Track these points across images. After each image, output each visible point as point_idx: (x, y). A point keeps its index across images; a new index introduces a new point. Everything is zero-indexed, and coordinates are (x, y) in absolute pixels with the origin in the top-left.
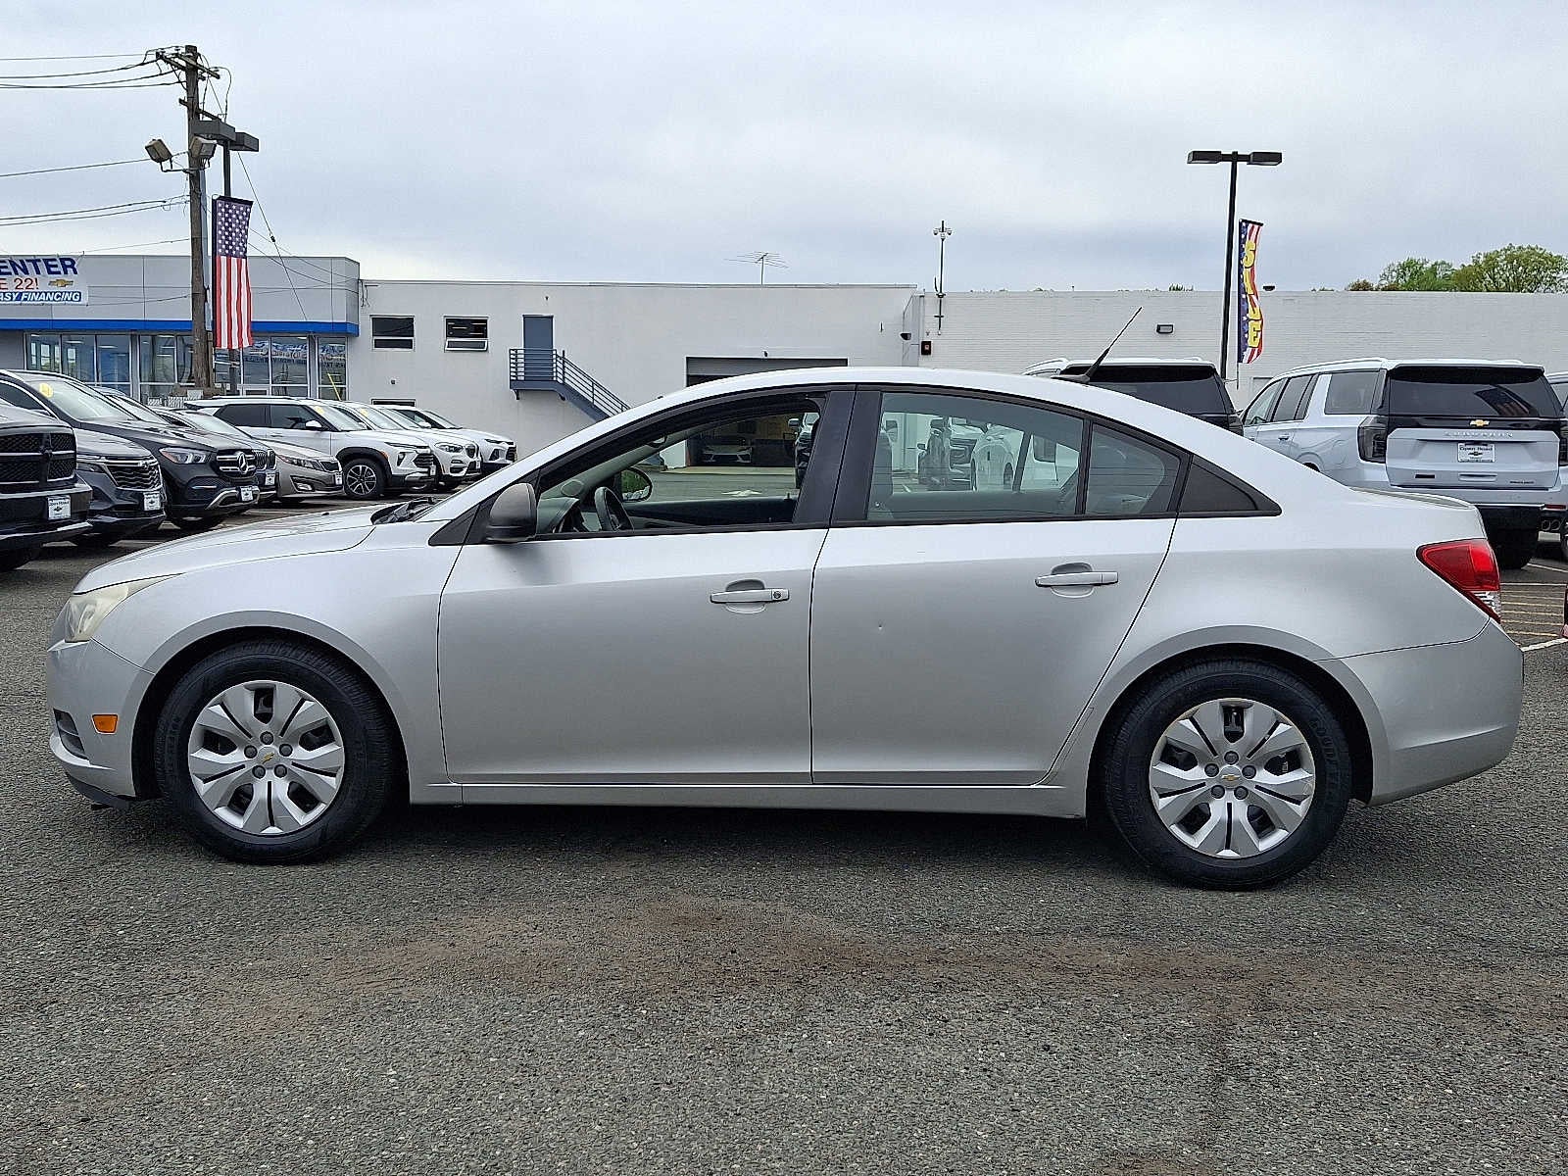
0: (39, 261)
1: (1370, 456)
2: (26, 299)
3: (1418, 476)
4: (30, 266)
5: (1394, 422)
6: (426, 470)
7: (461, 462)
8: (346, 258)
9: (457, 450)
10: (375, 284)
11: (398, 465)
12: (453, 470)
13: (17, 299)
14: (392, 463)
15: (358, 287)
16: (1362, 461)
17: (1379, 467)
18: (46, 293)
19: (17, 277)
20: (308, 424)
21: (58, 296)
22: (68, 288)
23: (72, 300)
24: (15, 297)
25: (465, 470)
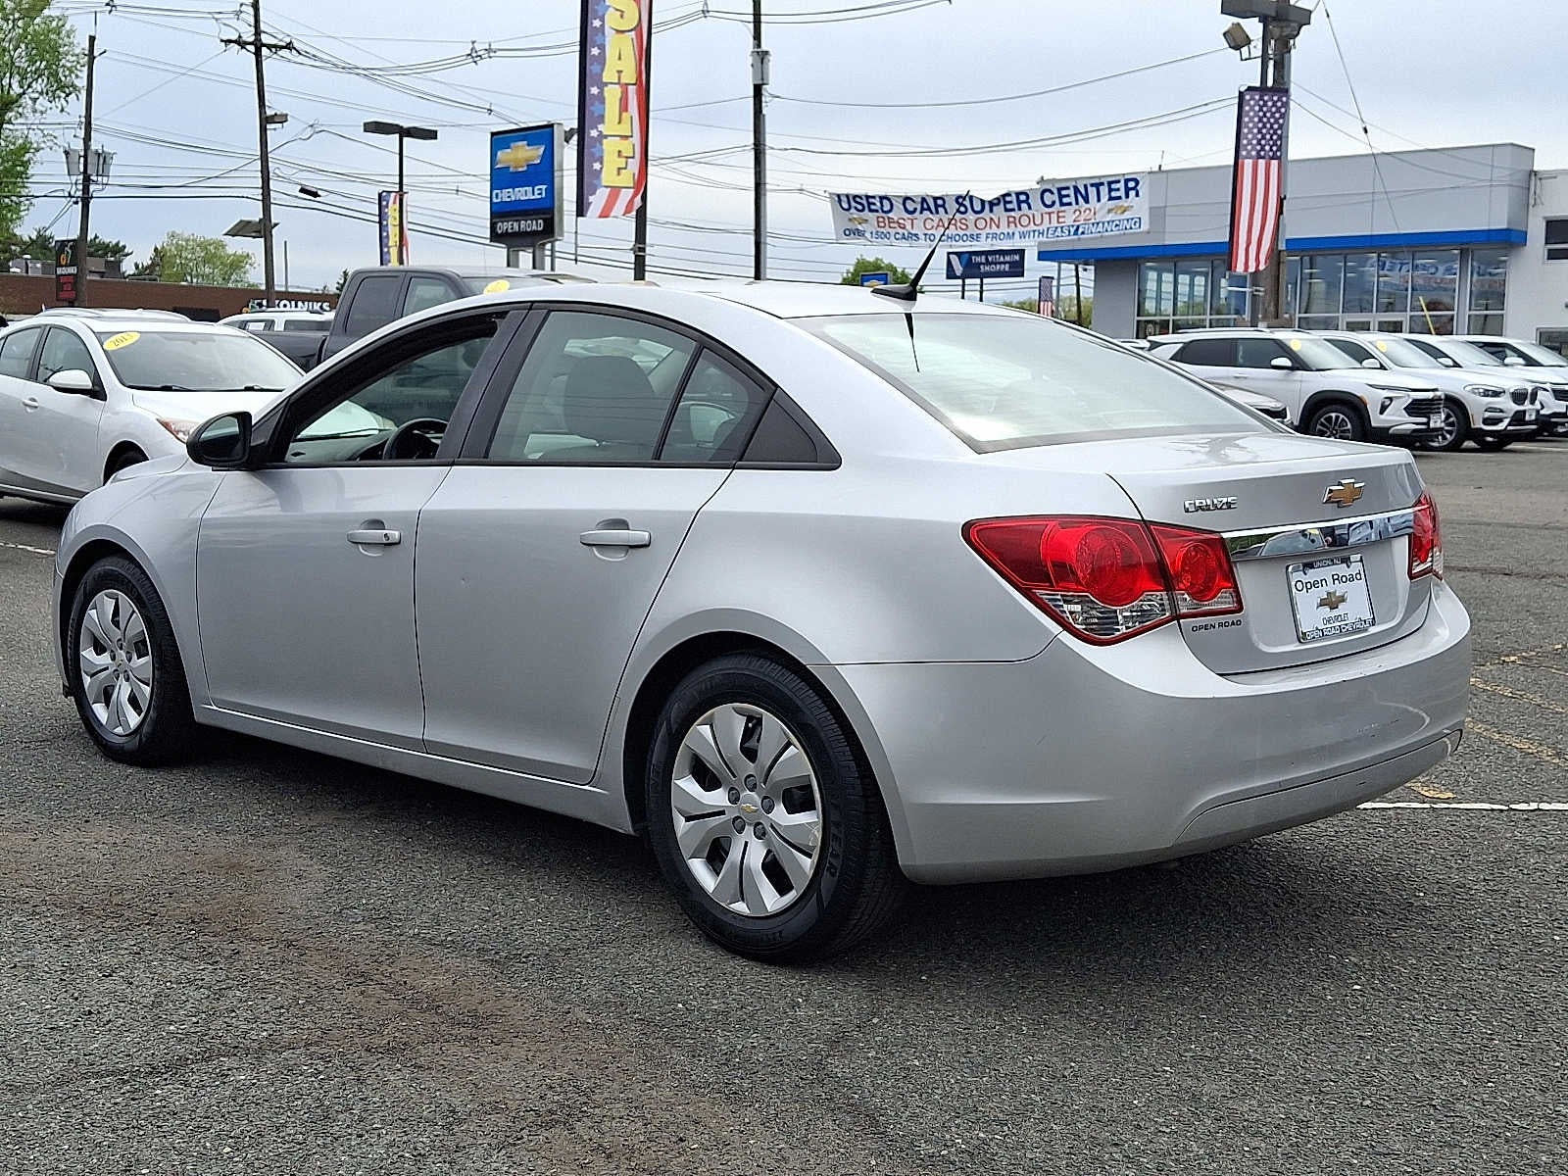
0: (1102, 184)
2: (1083, 233)
4: (1092, 191)
6: (1424, 420)
7: (1501, 411)
8: (1512, 144)
9: (1496, 394)
10: (1553, 175)
11: (1382, 413)
12: (1486, 421)
13: (1076, 233)
14: (1373, 410)
15: (1529, 182)
18: (1103, 223)
19: (1077, 207)
20: (1275, 362)
21: (1117, 225)
22: (1127, 215)
23: (1131, 228)
24: (1072, 230)
25: (1507, 421)
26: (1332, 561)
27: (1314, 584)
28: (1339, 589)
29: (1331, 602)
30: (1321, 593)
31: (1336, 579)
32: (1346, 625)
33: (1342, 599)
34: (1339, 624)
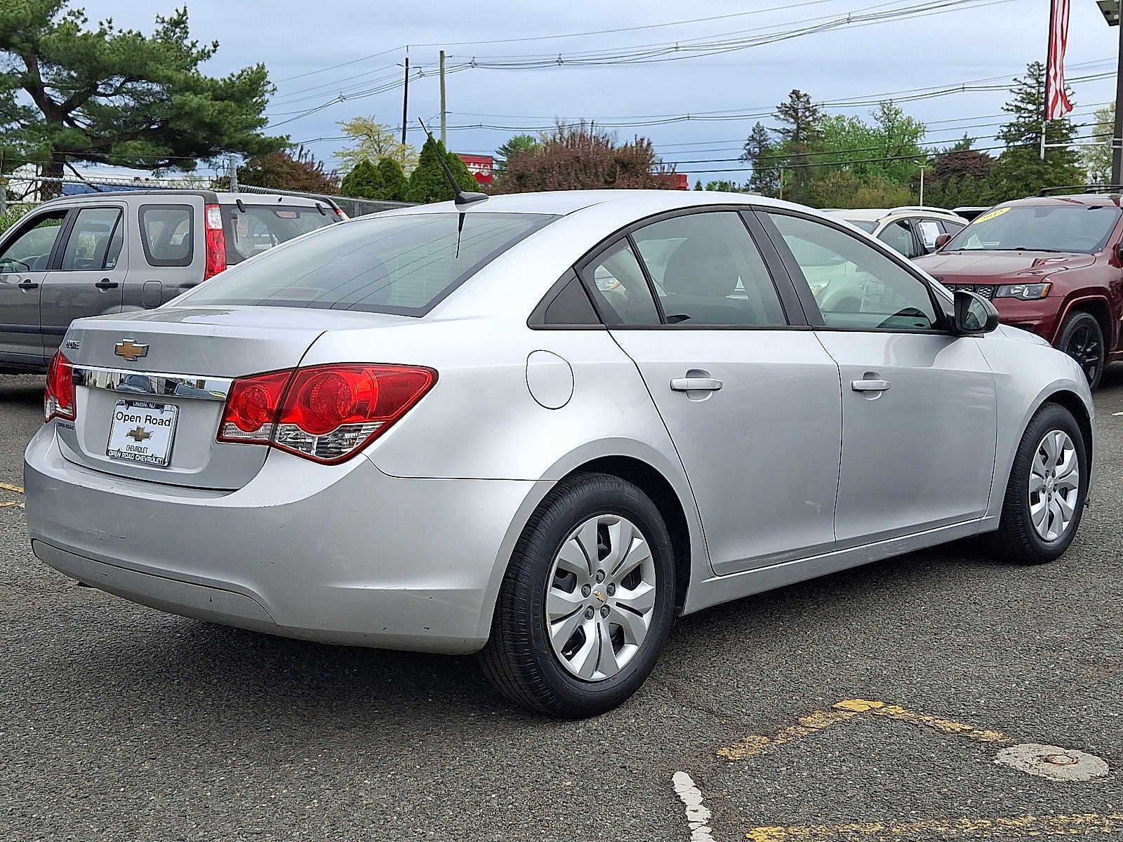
26: (148, 404)
27: (131, 419)
28: (148, 427)
29: (138, 435)
30: (133, 426)
31: (149, 419)
32: (140, 456)
33: (147, 436)
34: (136, 453)
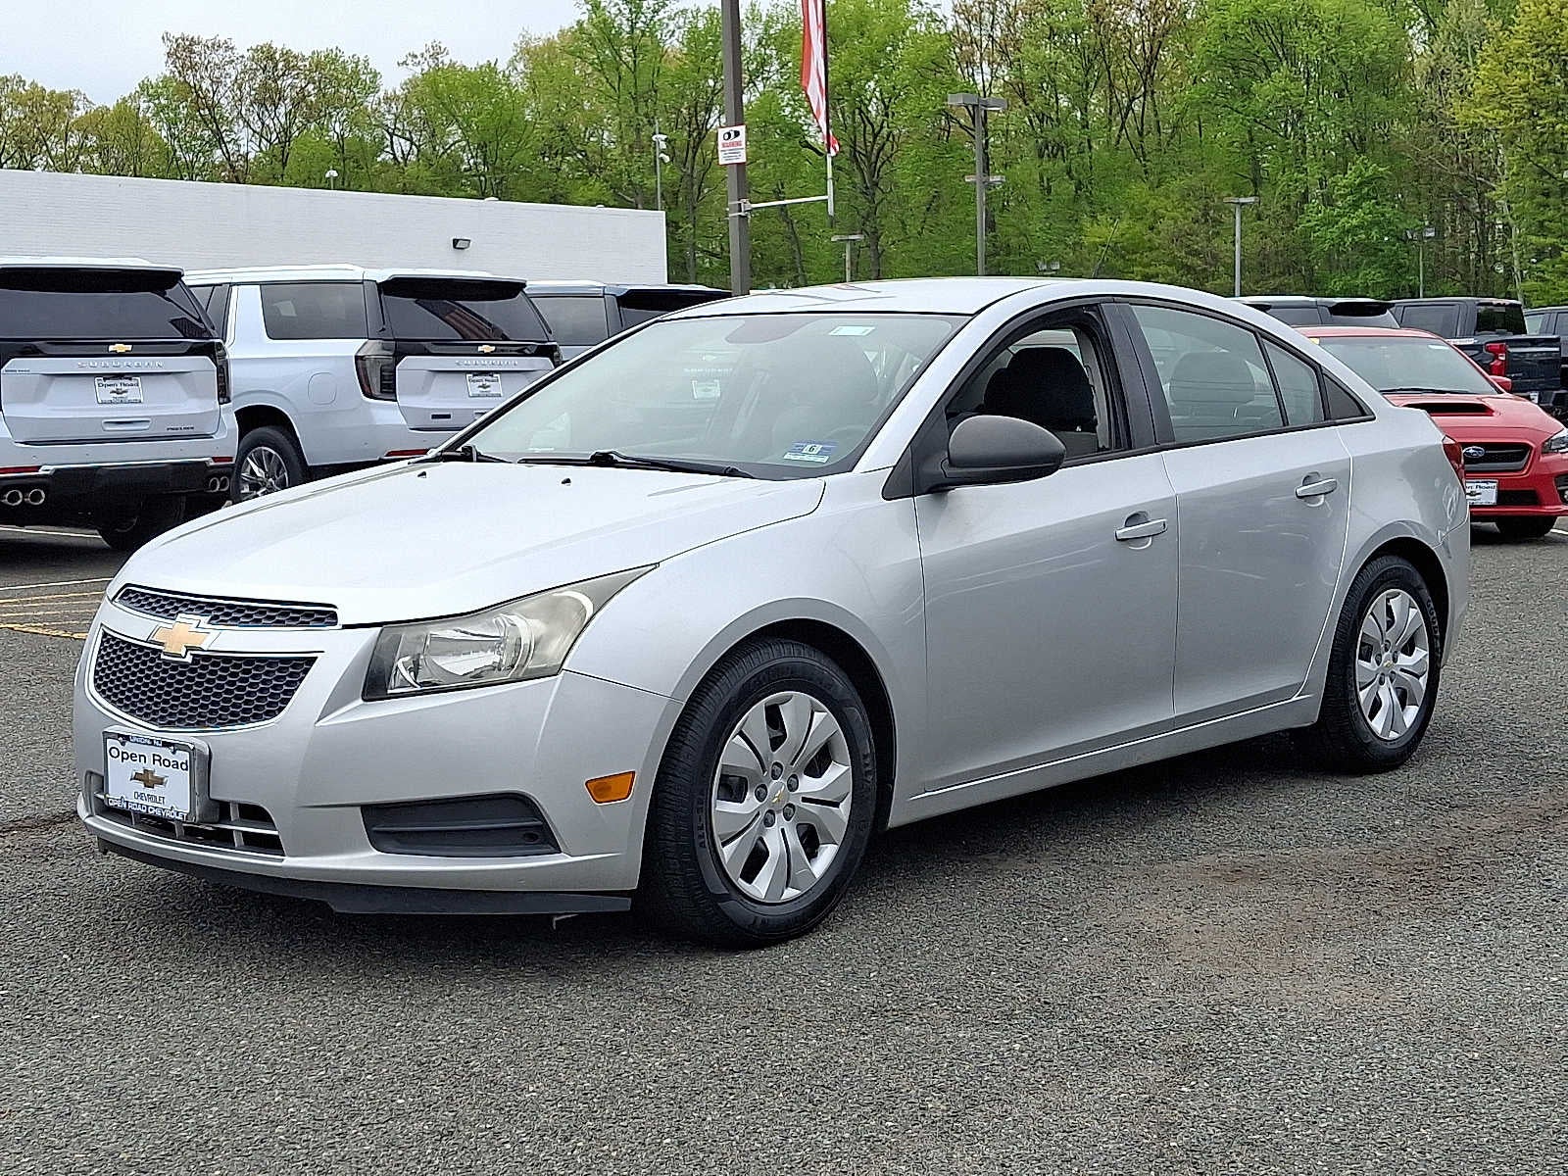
1: (376, 391)
3: (434, 417)
5: (402, 349)
16: (368, 399)
17: (390, 406)
